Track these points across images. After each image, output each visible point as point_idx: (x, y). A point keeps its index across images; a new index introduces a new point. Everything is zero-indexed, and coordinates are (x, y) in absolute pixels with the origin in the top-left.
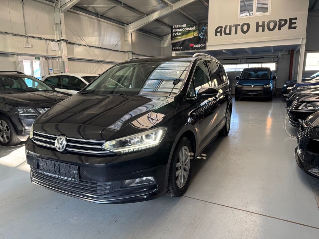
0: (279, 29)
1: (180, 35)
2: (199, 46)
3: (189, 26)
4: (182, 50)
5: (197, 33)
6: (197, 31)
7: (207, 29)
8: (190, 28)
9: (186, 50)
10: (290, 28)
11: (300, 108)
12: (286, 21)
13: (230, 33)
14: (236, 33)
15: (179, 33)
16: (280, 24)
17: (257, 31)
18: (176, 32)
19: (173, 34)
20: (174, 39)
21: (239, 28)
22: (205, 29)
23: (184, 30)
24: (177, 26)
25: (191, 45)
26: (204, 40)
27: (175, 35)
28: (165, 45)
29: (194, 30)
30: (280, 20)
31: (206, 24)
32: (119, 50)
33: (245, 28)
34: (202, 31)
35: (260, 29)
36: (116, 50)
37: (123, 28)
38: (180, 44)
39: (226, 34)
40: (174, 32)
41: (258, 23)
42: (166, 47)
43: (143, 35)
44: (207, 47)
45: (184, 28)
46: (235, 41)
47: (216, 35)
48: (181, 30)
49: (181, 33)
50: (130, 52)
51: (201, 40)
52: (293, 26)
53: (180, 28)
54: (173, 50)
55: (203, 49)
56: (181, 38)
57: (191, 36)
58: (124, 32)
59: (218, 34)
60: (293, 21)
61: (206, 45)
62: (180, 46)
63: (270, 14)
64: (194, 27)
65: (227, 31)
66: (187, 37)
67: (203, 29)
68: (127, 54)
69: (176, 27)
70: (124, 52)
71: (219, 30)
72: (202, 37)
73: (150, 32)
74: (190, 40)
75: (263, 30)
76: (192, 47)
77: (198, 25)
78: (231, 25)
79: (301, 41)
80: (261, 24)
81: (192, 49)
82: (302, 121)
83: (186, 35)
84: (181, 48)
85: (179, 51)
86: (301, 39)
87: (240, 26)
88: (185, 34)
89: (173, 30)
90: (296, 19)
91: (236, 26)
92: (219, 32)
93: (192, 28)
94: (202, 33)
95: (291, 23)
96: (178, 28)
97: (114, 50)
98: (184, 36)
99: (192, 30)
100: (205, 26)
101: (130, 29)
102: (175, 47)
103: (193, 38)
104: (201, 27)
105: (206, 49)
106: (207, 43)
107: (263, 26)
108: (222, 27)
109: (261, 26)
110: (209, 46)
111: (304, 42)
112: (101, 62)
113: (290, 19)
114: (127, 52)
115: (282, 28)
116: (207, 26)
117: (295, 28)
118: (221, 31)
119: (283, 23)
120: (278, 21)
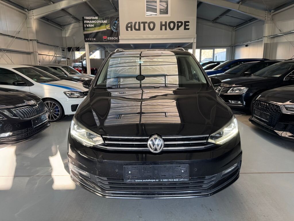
0: (178, 29)
1: (92, 27)
2: (112, 38)
3: (101, 18)
4: (95, 41)
5: (110, 26)
6: (109, 25)
7: (119, 23)
8: (102, 21)
9: (100, 42)
10: (185, 29)
11: (229, 92)
12: (181, 22)
13: (139, 29)
14: (144, 29)
15: (91, 25)
16: (178, 25)
17: (161, 29)
18: (88, 24)
19: (85, 25)
20: (86, 30)
21: (147, 25)
22: (117, 23)
23: (96, 22)
24: (89, 18)
25: (105, 37)
26: (116, 34)
27: (88, 26)
28: (67, 35)
29: (106, 23)
30: (178, 22)
31: (118, 19)
32: (22, 38)
33: (152, 26)
34: (114, 25)
35: (164, 27)
36: (19, 38)
37: (25, 14)
38: (93, 36)
39: (136, 29)
40: (86, 24)
41: (161, 22)
42: (68, 37)
43: (44, 22)
44: (120, 40)
45: (97, 20)
46: (144, 37)
47: (127, 30)
48: (93, 22)
49: (93, 25)
50: (35, 40)
51: (114, 33)
52: (187, 27)
53: (92, 20)
54: (86, 41)
55: (116, 42)
56: (94, 30)
57: (103, 29)
58: (26, 18)
59: (129, 29)
60: (187, 24)
61: (118, 38)
62: (94, 38)
63: (170, 16)
64: (106, 20)
65: (137, 27)
66: (99, 29)
67: (115, 23)
68: (31, 42)
69: (87, 18)
70: (28, 40)
71: (129, 25)
72: (114, 31)
73: (51, 21)
74: (103, 33)
75: (166, 29)
76: (106, 39)
77: (110, 19)
78: (140, 22)
79: (193, 40)
80: (163, 23)
81: (105, 42)
82: (231, 101)
83: (98, 27)
84: (95, 39)
85: (93, 42)
86: (193, 38)
87: (147, 23)
88: (97, 25)
89: (85, 21)
90: (188, 22)
91: (144, 23)
92: (129, 27)
93: (104, 21)
94: (114, 27)
95: (185, 25)
96: (90, 20)
97: (17, 38)
98: (97, 28)
99: (104, 23)
100: (116, 20)
101: (33, 15)
102: (88, 38)
103: (106, 30)
104: (113, 21)
105: (119, 42)
106: (119, 37)
107: (165, 25)
108: (132, 23)
109: (164, 25)
110: (122, 39)
111: (195, 41)
112: (4, 50)
113: (184, 21)
114: (31, 40)
115: (179, 28)
116: (119, 21)
117: (188, 29)
118: (131, 27)
119: (180, 24)
120: (176, 22)
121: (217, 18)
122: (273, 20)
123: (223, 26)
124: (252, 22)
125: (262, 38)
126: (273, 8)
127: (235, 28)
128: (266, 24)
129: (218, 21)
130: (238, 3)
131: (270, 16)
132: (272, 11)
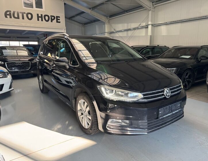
0: (52, 21)
10: (57, 22)
13: (18, 18)
14: (23, 18)
16: (51, 18)
17: (38, 20)
21: (25, 15)
33: (30, 16)
35: (40, 19)
39: (15, 17)
41: (38, 15)
46: (23, 24)
47: (6, 17)
52: (58, 21)
59: (8, 16)
60: (58, 18)
63: (45, 10)
65: (16, 16)
71: (8, 13)
75: (42, 20)
78: (18, 12)
80: (40, 15)
90: (59, 17)
91: (22, 13)
92: (8, 15)
95: (57, 19)
108: (10, 11)
111: (65, 32)
113: (56, 16)
117: (60, 22)
118: (10, 15)
119: (53, 18)
120: (50, 16)
121: (73, 17)
122: (109, 22)
123: (76, 23)
124: (96, 23)
125: (104, 33)
126: (109, 16)
127: (83, 25)
128: (106, 25)
129: (73, 19)
130: (90, 9)
131: (108, 20)
132: (108, 17)
